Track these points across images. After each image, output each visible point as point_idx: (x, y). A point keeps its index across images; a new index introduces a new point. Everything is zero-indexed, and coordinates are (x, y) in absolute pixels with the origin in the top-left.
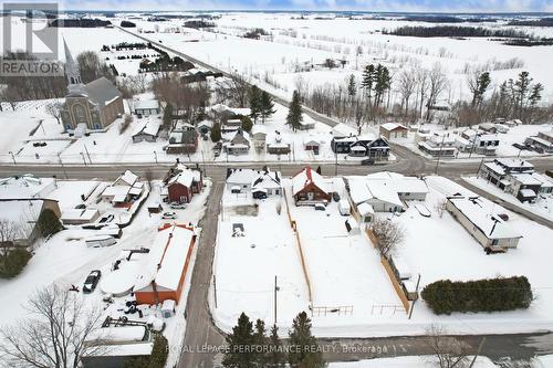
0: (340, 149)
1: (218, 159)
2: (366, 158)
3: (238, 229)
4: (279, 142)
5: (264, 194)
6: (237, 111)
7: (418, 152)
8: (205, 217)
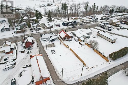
0: (65, 25)
1: (33, 33)
2: (72, 26)
3: (53, 52)
4: (50, 25)
5: (54, 40)
6: (32, 19)
7: (82, 23)
8: (40, 50)
